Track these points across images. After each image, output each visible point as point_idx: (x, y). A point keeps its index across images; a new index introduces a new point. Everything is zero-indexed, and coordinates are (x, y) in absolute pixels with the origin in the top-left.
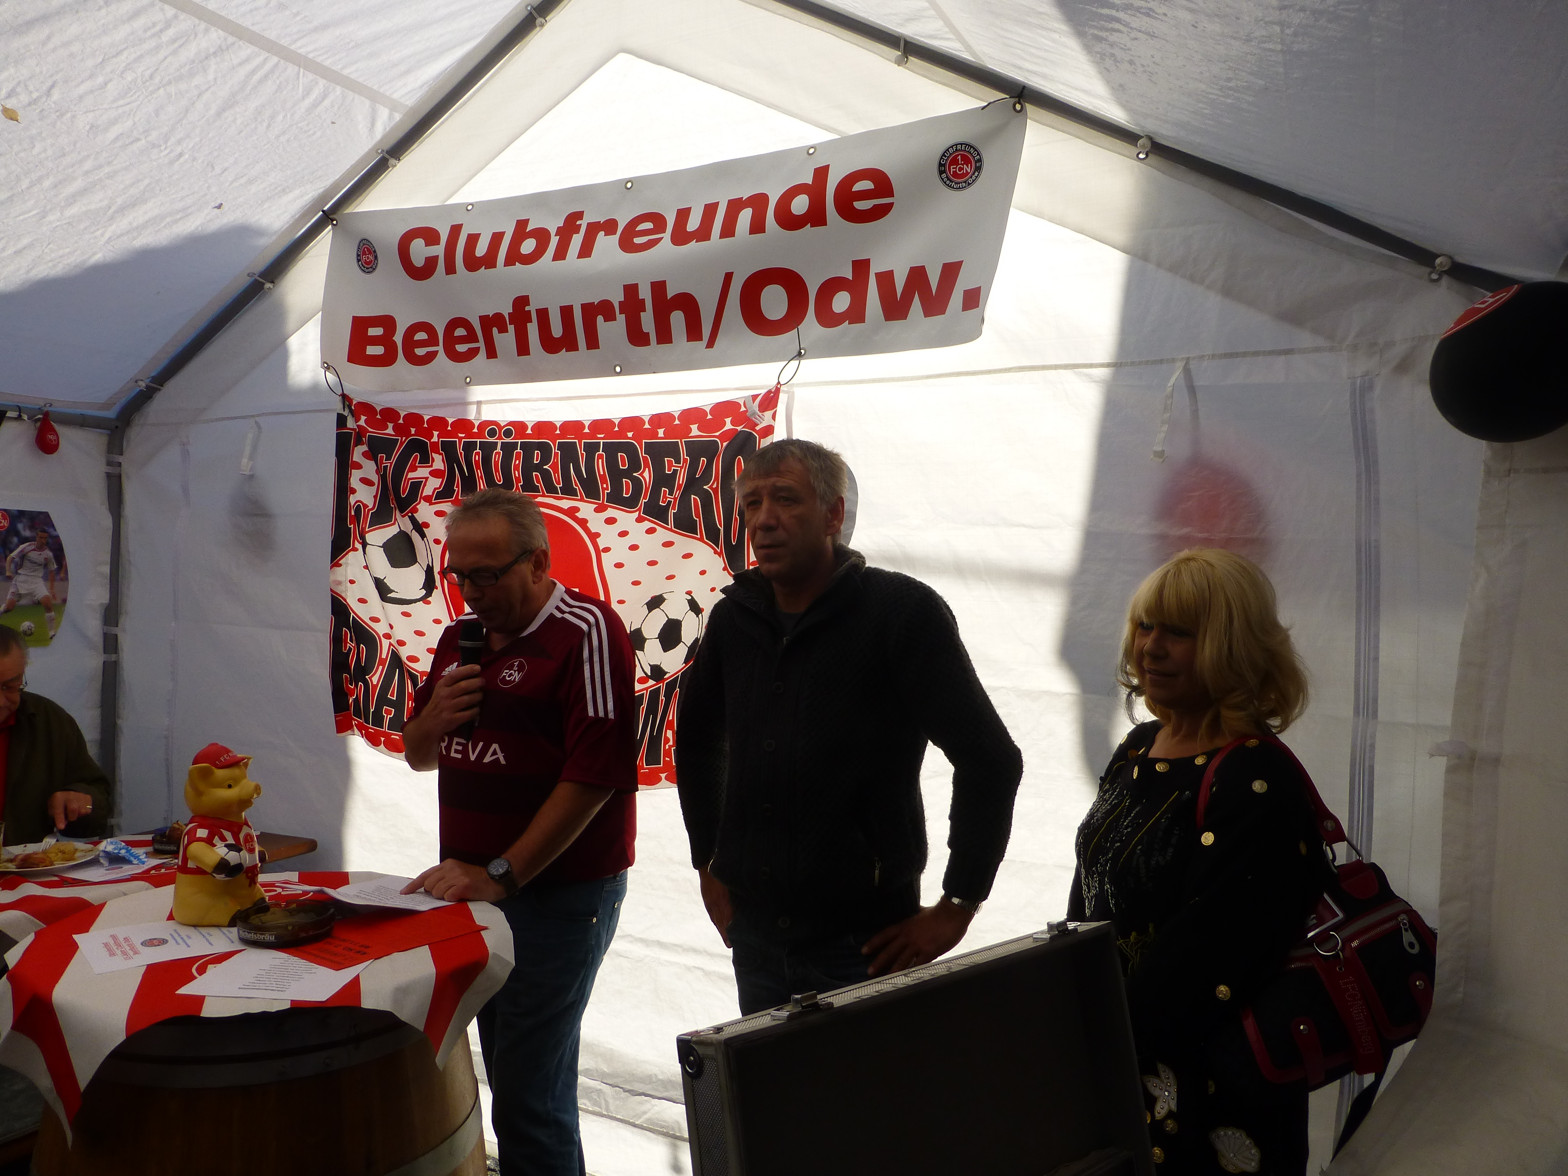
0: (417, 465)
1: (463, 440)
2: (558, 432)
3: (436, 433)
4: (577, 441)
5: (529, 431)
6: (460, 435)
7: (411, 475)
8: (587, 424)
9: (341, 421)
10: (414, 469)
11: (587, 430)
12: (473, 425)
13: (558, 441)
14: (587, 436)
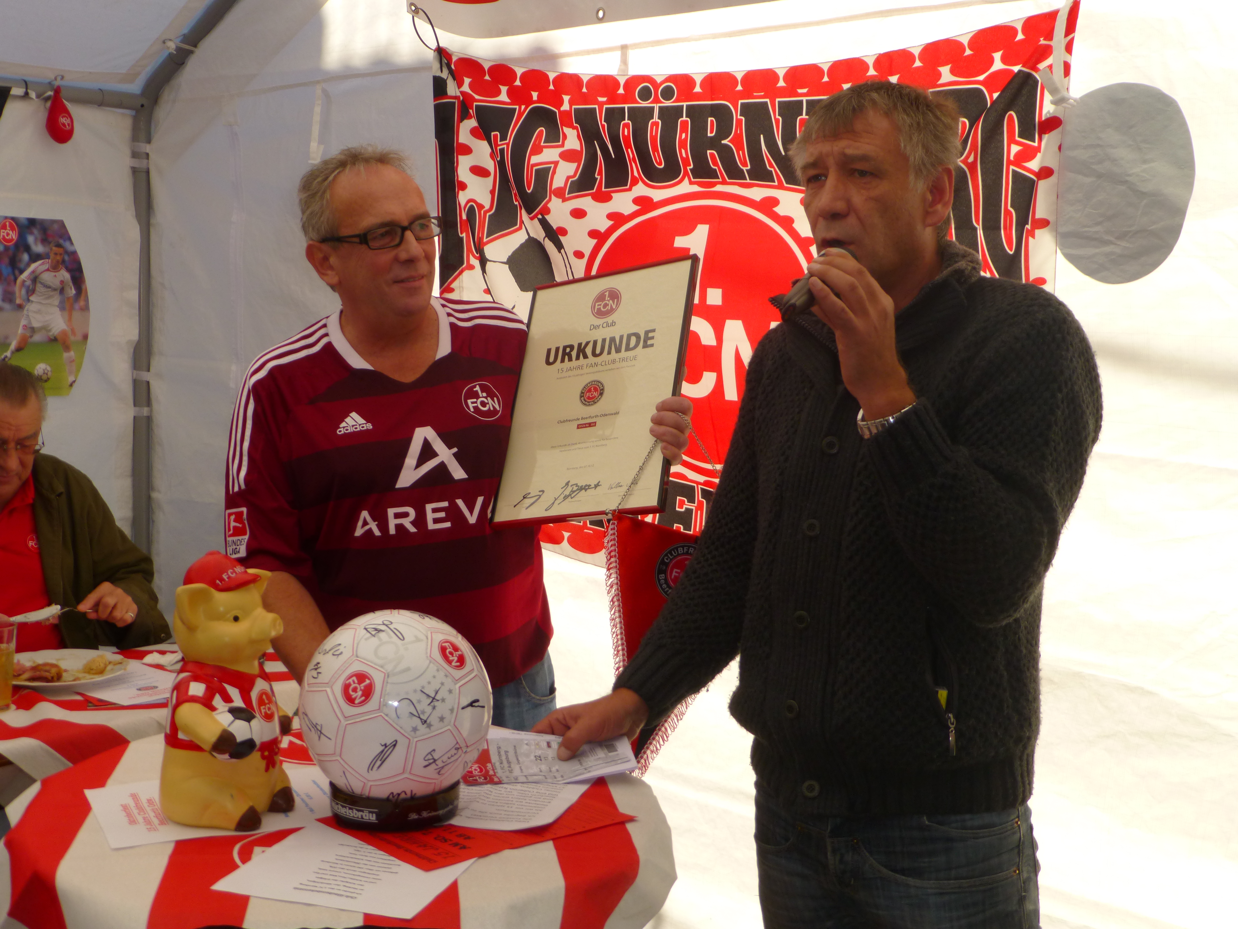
0: (542, 144)
1: (605, 106)
2: (739, 88)
3: (566, 98)
4: (768, 100)
5: (698, 89)
6: (601, 99)
7: (535, 159)
8: (781, 74)
9: (439, 86)
10: (538, 150)
11: (781, 83)
12: (617, 83)
13: (740, 102)
14: (782, 92)
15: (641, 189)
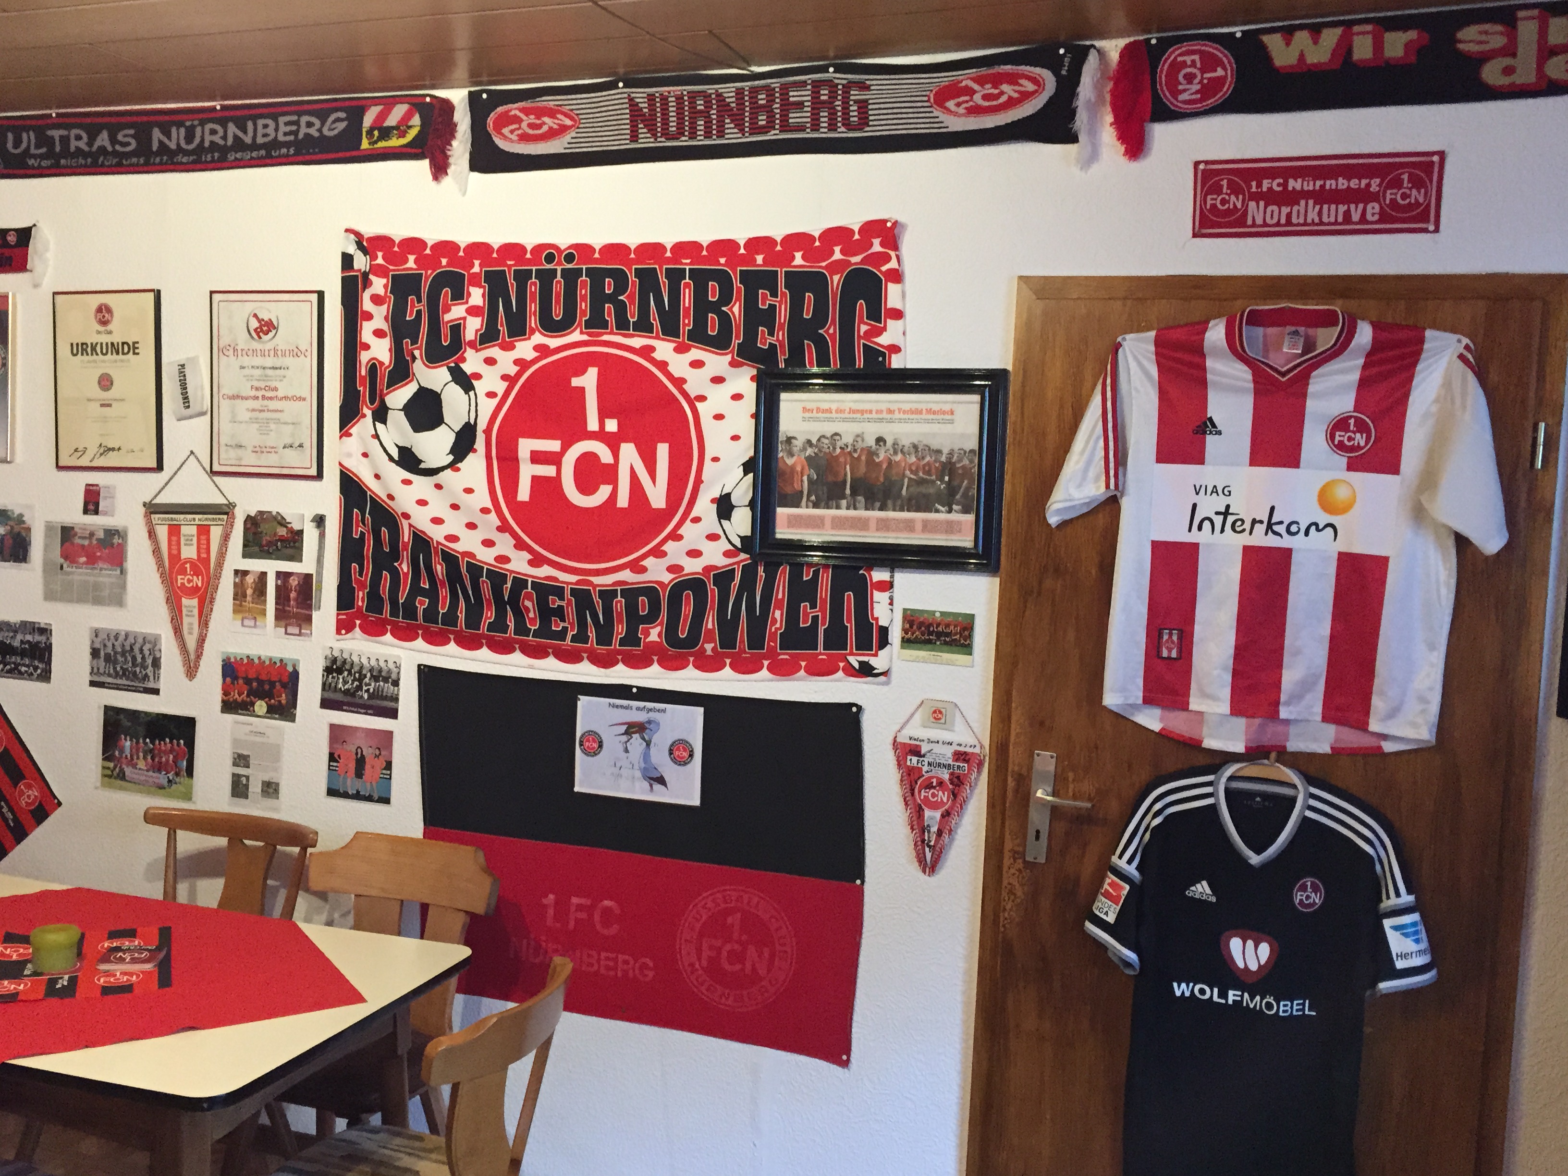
0: (449, 302)
1: (513, 268)
2: (634, 256)
3: (476, 263)
4: (657, 267)
5: (596, 255)
6: (510, 262)
7: (447, 317)
8: (669, 247)
9: (347, 261)
10: (447, 308)
11: (668, 254)
12: (524, 250)
13: (634, 267)
14: (669, 261)
15: (538, 338)
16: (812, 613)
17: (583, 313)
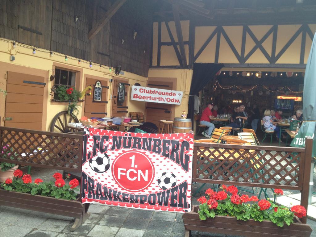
0: (106, 141)
1: (118, 136)
2: (142, 136)
3: (111, 134)
5: (135, 135)
7: (105, 144)
14: (149, 137)
15: (123, 149)
16: (176, 201)
17: (132, 145)
